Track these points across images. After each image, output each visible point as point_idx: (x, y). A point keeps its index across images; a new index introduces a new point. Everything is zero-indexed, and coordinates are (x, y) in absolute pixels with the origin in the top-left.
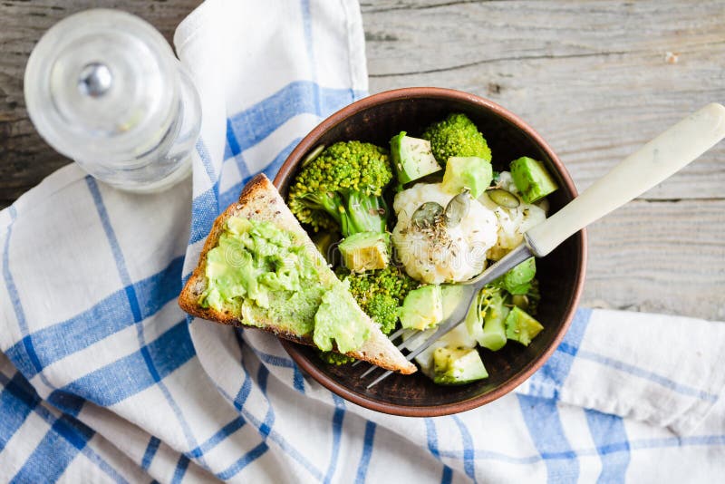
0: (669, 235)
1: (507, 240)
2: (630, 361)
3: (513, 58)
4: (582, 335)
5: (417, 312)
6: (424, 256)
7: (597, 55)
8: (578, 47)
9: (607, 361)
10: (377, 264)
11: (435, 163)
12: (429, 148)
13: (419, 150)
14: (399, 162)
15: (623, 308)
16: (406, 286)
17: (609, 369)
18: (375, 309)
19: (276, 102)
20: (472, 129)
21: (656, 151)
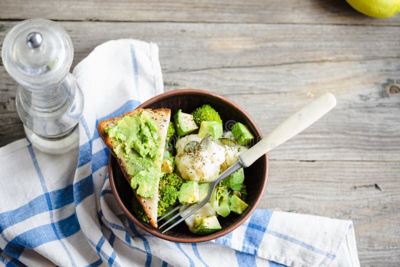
0: (311, 177)
1: (230, 161)
2: (292, 236)
3: (234, 94)
4: (268, 222)
5: (186, 194)
6: (190, 165)
7: (274, 93)
8: (265, 90)
9: (280, 236)
10: (167, 170)
11: (195, 125)
12: (192, 118)
13: (187, 119)
14: (178, 123)
15: (290, 211)
16: (181, 182)
17: (281, 240)
18: (166, 191)
19: (121, 111)
20: (213, 110)
21: (300, 115)
